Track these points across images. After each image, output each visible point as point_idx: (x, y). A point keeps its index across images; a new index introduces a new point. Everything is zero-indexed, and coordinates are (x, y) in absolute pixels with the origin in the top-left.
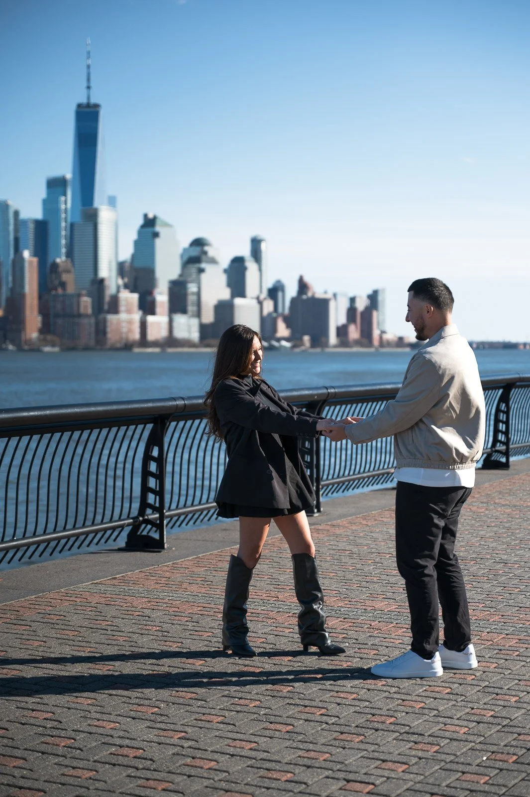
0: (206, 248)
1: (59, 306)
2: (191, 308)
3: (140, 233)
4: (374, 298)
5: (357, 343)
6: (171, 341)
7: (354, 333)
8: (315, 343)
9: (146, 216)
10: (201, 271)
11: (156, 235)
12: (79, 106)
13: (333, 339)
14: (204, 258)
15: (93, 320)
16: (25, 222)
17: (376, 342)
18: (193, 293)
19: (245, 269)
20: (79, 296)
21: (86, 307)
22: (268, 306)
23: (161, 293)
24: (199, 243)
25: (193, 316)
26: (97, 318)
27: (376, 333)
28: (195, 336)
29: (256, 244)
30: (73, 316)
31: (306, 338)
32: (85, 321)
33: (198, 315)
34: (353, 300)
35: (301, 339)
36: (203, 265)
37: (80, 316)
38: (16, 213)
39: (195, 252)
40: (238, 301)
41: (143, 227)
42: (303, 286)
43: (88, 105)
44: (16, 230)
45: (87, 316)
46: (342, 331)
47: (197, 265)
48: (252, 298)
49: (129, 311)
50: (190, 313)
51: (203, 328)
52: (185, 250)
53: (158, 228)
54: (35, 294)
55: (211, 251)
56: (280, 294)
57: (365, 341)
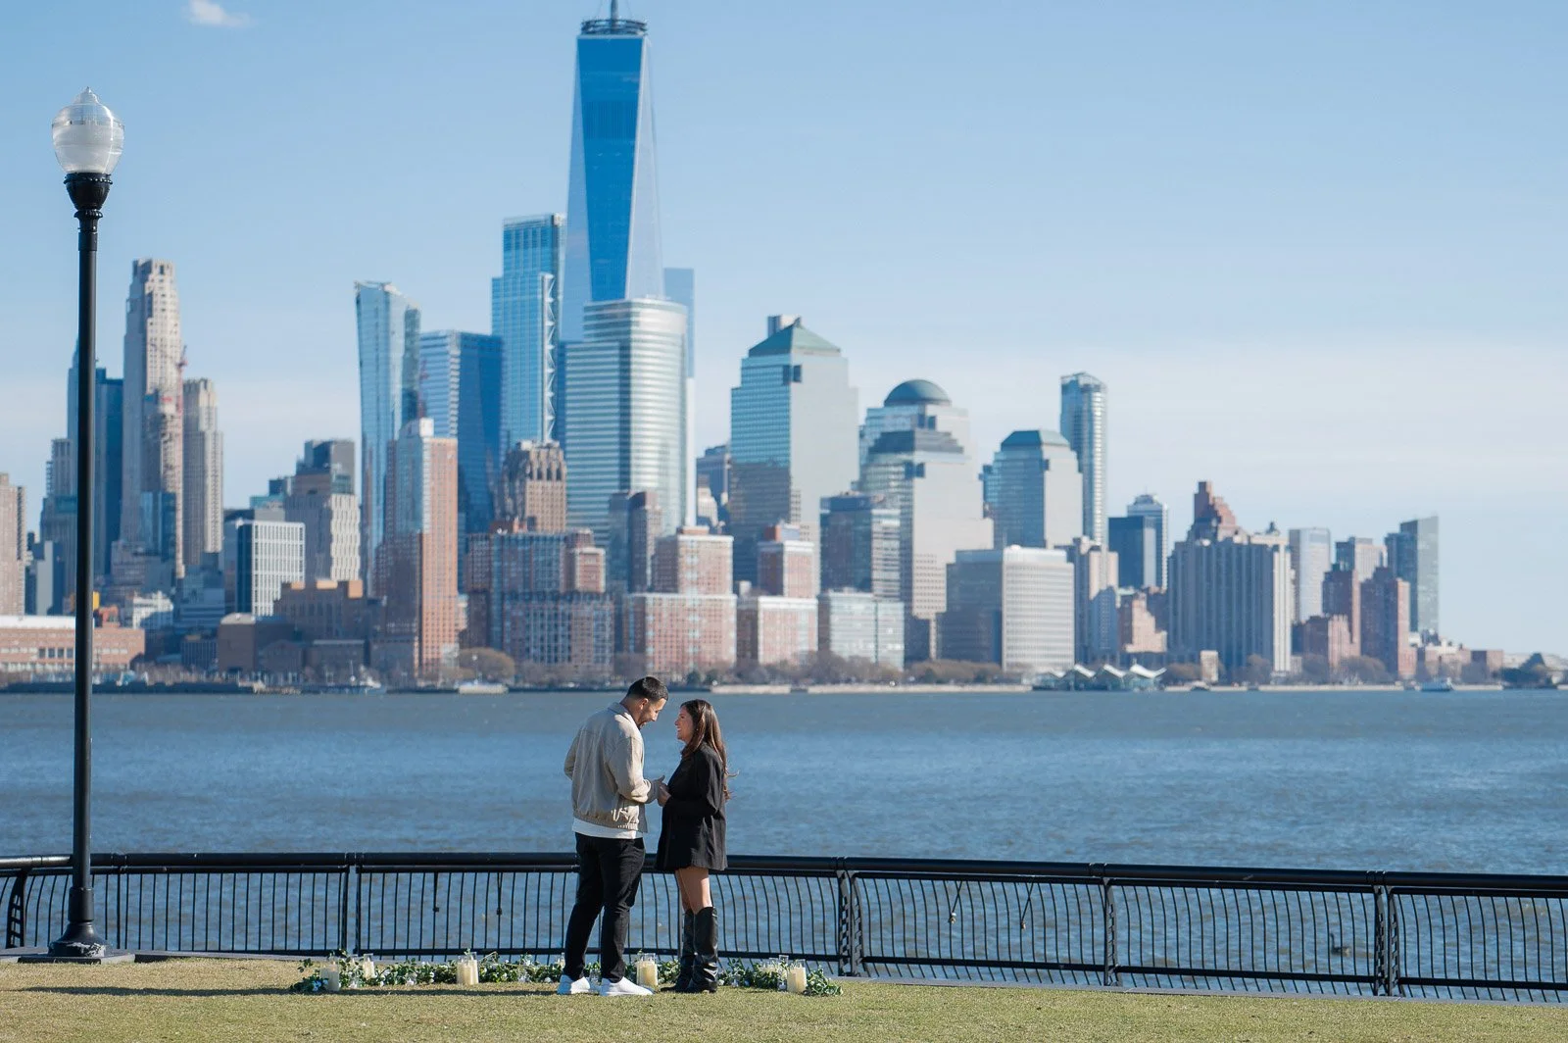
0: (931, 410)
1: (514, 570)
2: (883, 574)
3: (745, 368)
4: (1404, 546)
5: (1352, 668)
6: (824, 666)
7: (1343, 641)
8: (1233, 668)
9: (774, 321)
10: (915, 471)
11: (793, 374)
12: (587, 27)
13: (1283, 658)
14: (920, 435)
15: (608, 607)
16: (436, 340)
17: (1407, 667)
18: (887, 534)
19: (1045, 465)
20: (571, 540)
21: (591, 570)
22: (1105, 571)
23: (800, 535)
24: (907, 395)
25: (887, 596)
26: (618, 602)
27: (1408, 641)
28: (893, 650)
29: (1077, 397)
30: (556, 597)
31: (1209, 656)
32: (587, 609)
33: (906, 594)
34: (1346, 549)
35: (1195, 659)
36: (918, 457)
37: (572, 595)
38: (411, 317)
39: (901, 419)
40: (1014, 554)
41: (755, 352)
42: (1206, 511)
43: (612, 25)
44: (410, 363)
45: (593, 596)
46: (1309, 637)
47: (904, 457)
48: (1057, 547)
49: (710, 584)
50: (878, 587)
51: (915, 630)
52: (873, 415)
53: (795, 358)
54: (451, 538)
55: (945, 420)
56: (1149, 534)
57: (1374, 663)
